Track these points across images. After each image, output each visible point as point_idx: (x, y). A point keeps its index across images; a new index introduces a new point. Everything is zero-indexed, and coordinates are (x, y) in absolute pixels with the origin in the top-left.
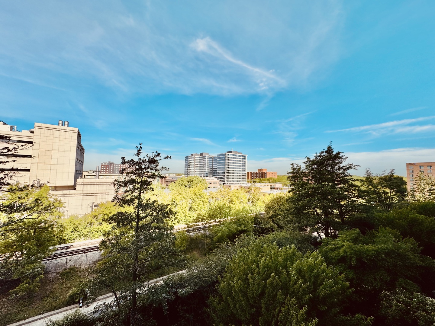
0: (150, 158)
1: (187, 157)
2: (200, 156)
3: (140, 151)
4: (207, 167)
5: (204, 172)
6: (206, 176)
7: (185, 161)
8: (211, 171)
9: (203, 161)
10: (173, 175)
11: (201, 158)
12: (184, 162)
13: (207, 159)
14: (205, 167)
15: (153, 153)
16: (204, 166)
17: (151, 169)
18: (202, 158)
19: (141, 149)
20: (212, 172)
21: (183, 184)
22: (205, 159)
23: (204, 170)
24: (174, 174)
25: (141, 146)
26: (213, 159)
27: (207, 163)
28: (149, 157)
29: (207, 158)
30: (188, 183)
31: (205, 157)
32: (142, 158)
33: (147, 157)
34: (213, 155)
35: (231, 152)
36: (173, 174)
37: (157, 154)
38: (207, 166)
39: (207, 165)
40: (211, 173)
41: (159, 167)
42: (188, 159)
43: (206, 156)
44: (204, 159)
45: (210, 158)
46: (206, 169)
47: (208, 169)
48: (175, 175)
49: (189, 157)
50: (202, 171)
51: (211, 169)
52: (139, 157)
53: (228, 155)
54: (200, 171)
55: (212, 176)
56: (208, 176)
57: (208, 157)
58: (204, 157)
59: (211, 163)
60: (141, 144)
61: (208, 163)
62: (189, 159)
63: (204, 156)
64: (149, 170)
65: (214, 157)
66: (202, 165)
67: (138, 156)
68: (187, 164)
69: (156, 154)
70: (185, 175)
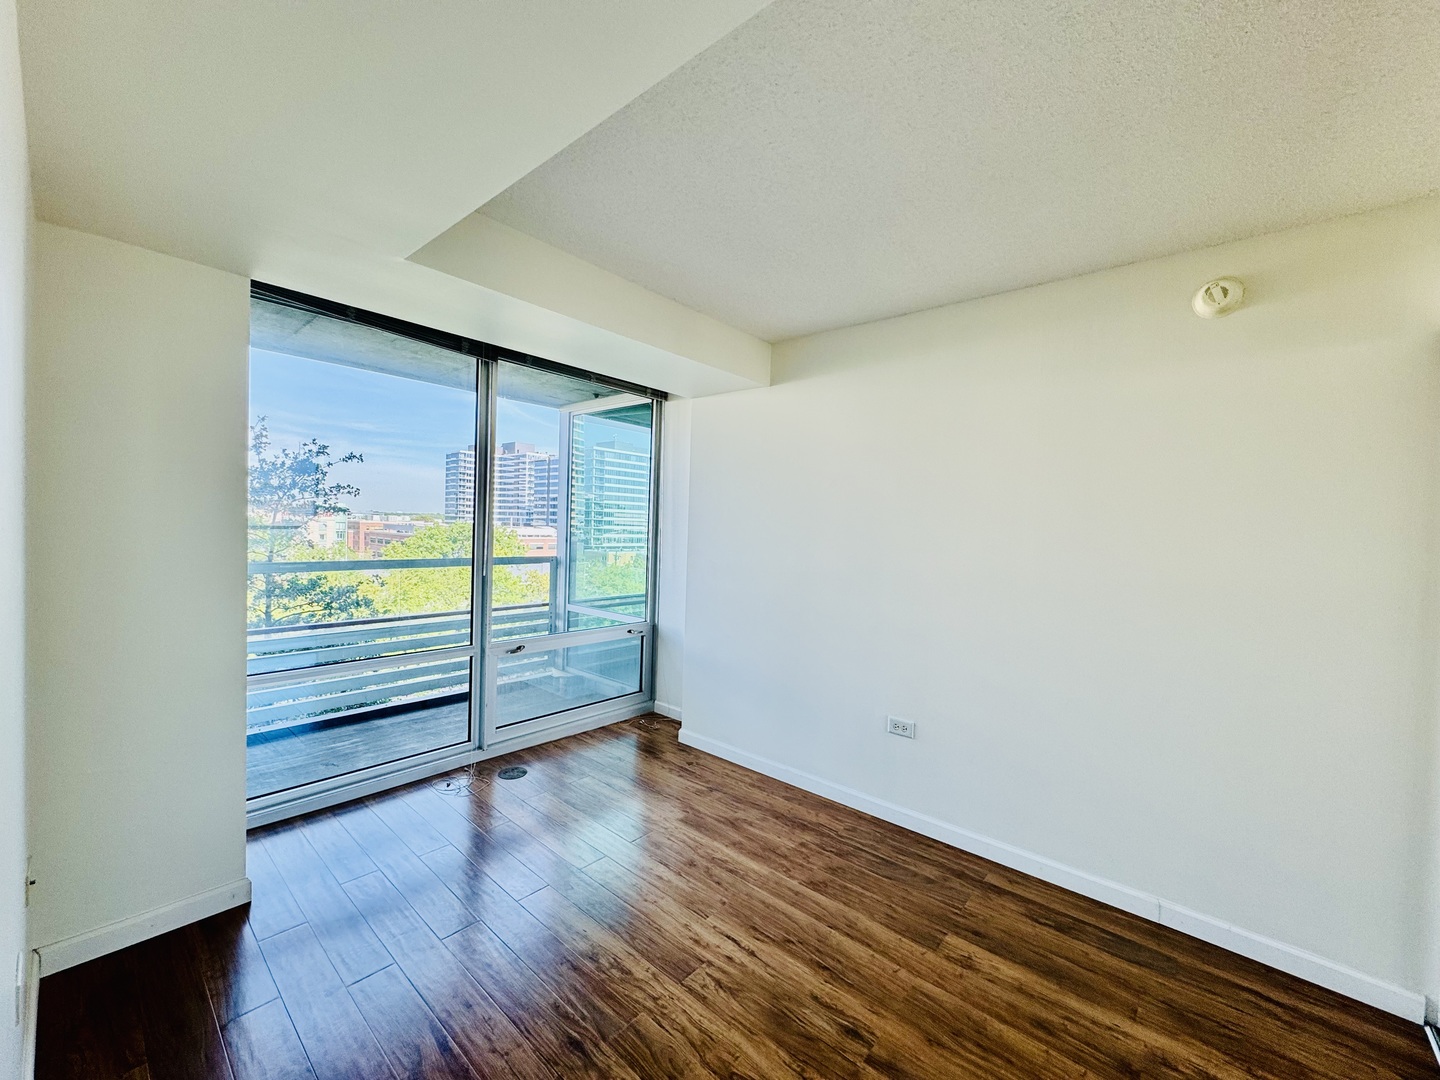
0: (296, 458)
1: (456, 455)
2: (504, 452)
3: (264, 440)
4: (527, 492)
5: (520, 511)
6: (526, 525)
7: (447, 469)
8: (543, 506)
9: (516, 471)
10: (400, 518)
11: (505, 459)
12: (445, 472)
13: (527, 466)
14: (520, 493)
15: (305, 445)
16: (518, 489)
17: (303, 490)
18: (510, 463)
19: (264, 433)
20: (545, 510)
21: (433, 547)
22: (522, 466)
23: (518, 502)
24: (404, 514)
25: (263, 423)
26: (549, 464)
27: (527, 479)
28: (292, 455)
29: (528, 461)
30: (454, 546)
31: (522, 460)
32: (270, 459)
33: (286, 455)
34: (549, 454)
35: (611, 445)
36: (399, 515)
37: (317, 447)
38: (530, 488)
39: (527, 486)
40: (542, 513)
41: (327, 484)
42: (456, 462)
43: (524, 456)
44: (518, 464)
45: (539, 462)
46: (527, 498)
47: (532, 498)
48: (408, 518)
49: (462, 457)
50: (510, 508)
51: (543, 499)
52: (262, 457)
53: (602, 453)
54: (505, 508)
55: (547, 525)
56: (533, 523)
57: (533, 459)
58: (518, 457)
59: (542, 478)
60: (263, 419)
61: (533, 479)
62: (463, 464)
63: (516, 454)
64: (295, 492)
65: (552, 458)
66: (511, 484)
67: (259, 454)
68: (453, 481)
69: (315, 449)
70: (447, 518)
